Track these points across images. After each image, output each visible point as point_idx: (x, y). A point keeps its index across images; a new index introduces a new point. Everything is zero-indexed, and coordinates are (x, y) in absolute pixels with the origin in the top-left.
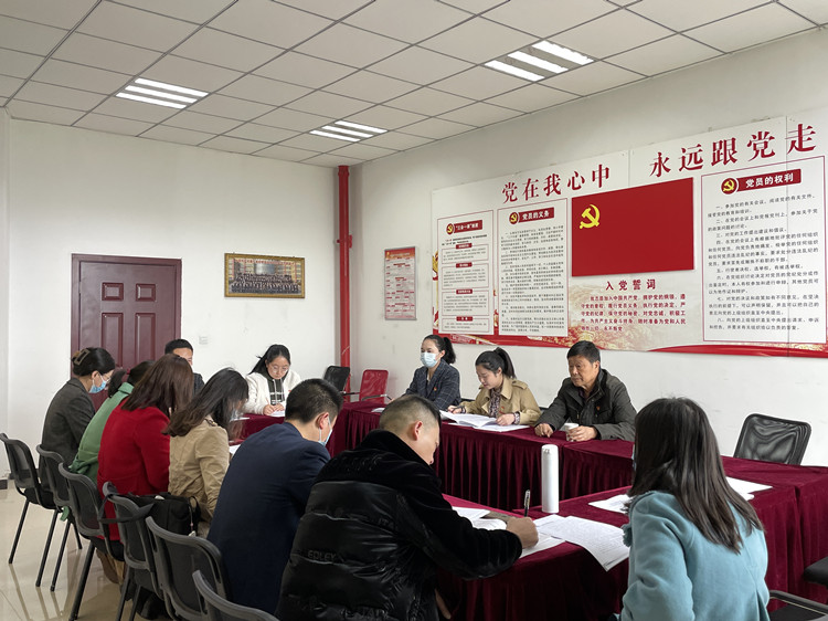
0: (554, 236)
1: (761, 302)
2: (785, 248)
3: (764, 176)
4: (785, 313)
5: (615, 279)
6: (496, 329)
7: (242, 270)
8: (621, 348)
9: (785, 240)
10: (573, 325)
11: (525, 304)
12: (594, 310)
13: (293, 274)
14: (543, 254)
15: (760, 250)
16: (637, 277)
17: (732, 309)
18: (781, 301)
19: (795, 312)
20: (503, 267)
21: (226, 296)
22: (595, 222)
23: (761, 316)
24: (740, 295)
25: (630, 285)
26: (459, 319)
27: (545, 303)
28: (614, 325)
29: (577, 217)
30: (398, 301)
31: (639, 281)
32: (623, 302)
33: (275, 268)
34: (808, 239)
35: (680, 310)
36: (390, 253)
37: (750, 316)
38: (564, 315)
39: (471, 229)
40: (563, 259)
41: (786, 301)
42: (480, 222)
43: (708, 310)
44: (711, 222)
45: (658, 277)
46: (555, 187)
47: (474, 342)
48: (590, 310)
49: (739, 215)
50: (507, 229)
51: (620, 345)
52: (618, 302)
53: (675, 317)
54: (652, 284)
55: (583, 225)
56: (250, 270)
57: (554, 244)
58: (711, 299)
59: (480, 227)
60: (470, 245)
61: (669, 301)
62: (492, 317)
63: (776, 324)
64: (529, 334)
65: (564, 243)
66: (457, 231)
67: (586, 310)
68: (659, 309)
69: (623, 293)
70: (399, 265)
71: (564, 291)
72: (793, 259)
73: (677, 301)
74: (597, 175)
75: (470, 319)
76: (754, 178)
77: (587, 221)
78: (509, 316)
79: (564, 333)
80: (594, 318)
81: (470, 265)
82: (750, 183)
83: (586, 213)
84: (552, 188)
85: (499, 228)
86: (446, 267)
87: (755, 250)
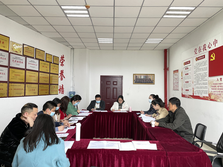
0: (205, 64)
5: (219, 77)
7: (137, 78)
10: (210, 93)
11: (199, 86)
12: (214, 88)
13: (151, 78)
14: (203, 70)
20: (194, 75)
21: (133, 84)
22: (214, 59)
27: (203, 86)
28: (219, 93)
29: (210, 58)
30: (176, 85)
32: (221, 85)
36: (174, 72)
38: (208, 89)
40: (207, 71)
46: (205, 48)
47: (189, 97)
50: (195, 63)
51: (220, 100)
55: (211, 60)
56: (140, 78)
59: (190, 63)
60: (188, 68)
62: (192, 90)
65: (207, 66)
69: (221, 82)
70: (176, 75)
71: (207, 82)
74: (214, 43)
75: (188, 90)
78: (196, 89)
79: (208, 96)
80: (214, 90)
81: (188, 74)
83: (212, 56)
84: (204, 49)
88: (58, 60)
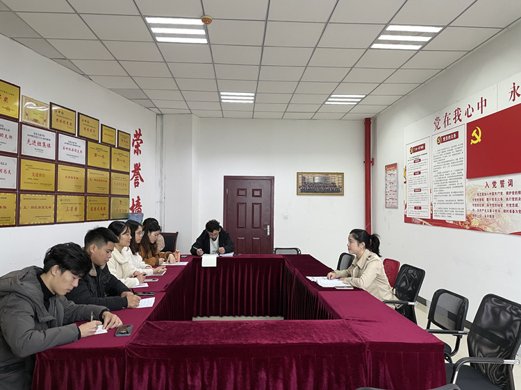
5: (490, 180)
6: (432, 217)
7: (306, 181)
8: (494, 231)
10: (468, 213)
11: (444, 198)
12: (479, 202)
13: (336, 182)
14: (453, 164)
16: (502, 178)
20: (434, 174)
21: (297, 194)
22: (479, 140)
25: (498, 184)
26: (415, 208)
27: (454, 198)
28: (489, 214)
29: (470, 137)
30: (391, 197)
31: (503, 181)
32: (495, 197)
33: (326, 179)
38: (464, 206)
40: (463, 167)
42: (424, 145)
45: (515, 178)
46: (459, 117)
47: (421, 223)
48: (477, 203)
50: (436, 148)
51: (493, 229)
52: (491, 197)
54: (511, 183)
55: (473, 142)
56: (311, 181)
57: (458, 157)
59: (424, 148)
60: (420, 160)
62: (429, 207)
64: (446, 219)
65: (463, 155)
66: (414, 152)
67: (475, 203)
70: (391, 175)
71: (464, 189)
74: (480, 105)
75: (420, 208)
77: (475, 139)
78: (437, 206)
79: (464, 219)
80: (479, 208)
81: (420, 173)
83: (474, 134)
84: (457, 118)
86: (410, 175)
88: (128, 140)
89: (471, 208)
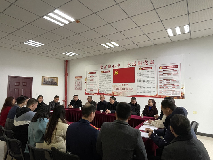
0: (110, 75)
1: (146, 88)
2: (150, 80)
3: (146, 68)
4: (150, 90)
5: (121, 84)
6: (98, 92)
7: (45, 80)
8: (122, 96)
9: (150, 78)
10: (113, 91)
11: (104, 88)
12: (117, 89)
13: (56, 81)
14: (108, 79)
15: (146, 80)
16: (125, 83)
17: (141, 89)
18: (149, 88)
19: (151, 90)
20: (100, 81)
21: (42, 85)
23: (146, 91)
24: (142, 87)
26: (91, 90)
27: (108, 88)
28: (120, 92)
29: (114, 73)
30: (78, 86)
32: (122, 88)
33: (52, 80)
34: (153, 78)
35: (132, 89)
36: (76, 77)
37: (144, 91)
38: (111, 90)
39: (94, 73)
40: (111, 80)
41: (150, 88)
42: (95, 72)
43: (137, 89)
44: (138, 75)
45: (129, 84)
47: (94, 94)
48: (116, 89)
49: (142, 74)
50: (101, 74)
51: (122, 95)
52: (121, 88)
53: (131, 90)
54: (127, 85)
55: (115, 74)
56: (47, 80)
57: (110, 77)
58: (138, 88)
59: (95, 73)
60: (93, 76)
61: (130, 88)
62: (97, 90)
63: (148, 92)
64: (105, 93)
65: (111, 77)
66: (90, 74)
67: (115, 89)
68: (129, 89)
69: (122, 86)
70: (78, 80)
71: (111, 85)
72: (151, 81)
73: (132, 88)
74: (118, 65)
75: (93, 90)
76: (145, 68)
77: (116, 73)
78: (101, 90)
79: (111, 93)
81: (93, 80)
82: (144, 69)
83: (116, 72)
84: (109, 67)
85: (99, 74)
86: (88, 80)
87: (145, 80)
89: (114, 90)
